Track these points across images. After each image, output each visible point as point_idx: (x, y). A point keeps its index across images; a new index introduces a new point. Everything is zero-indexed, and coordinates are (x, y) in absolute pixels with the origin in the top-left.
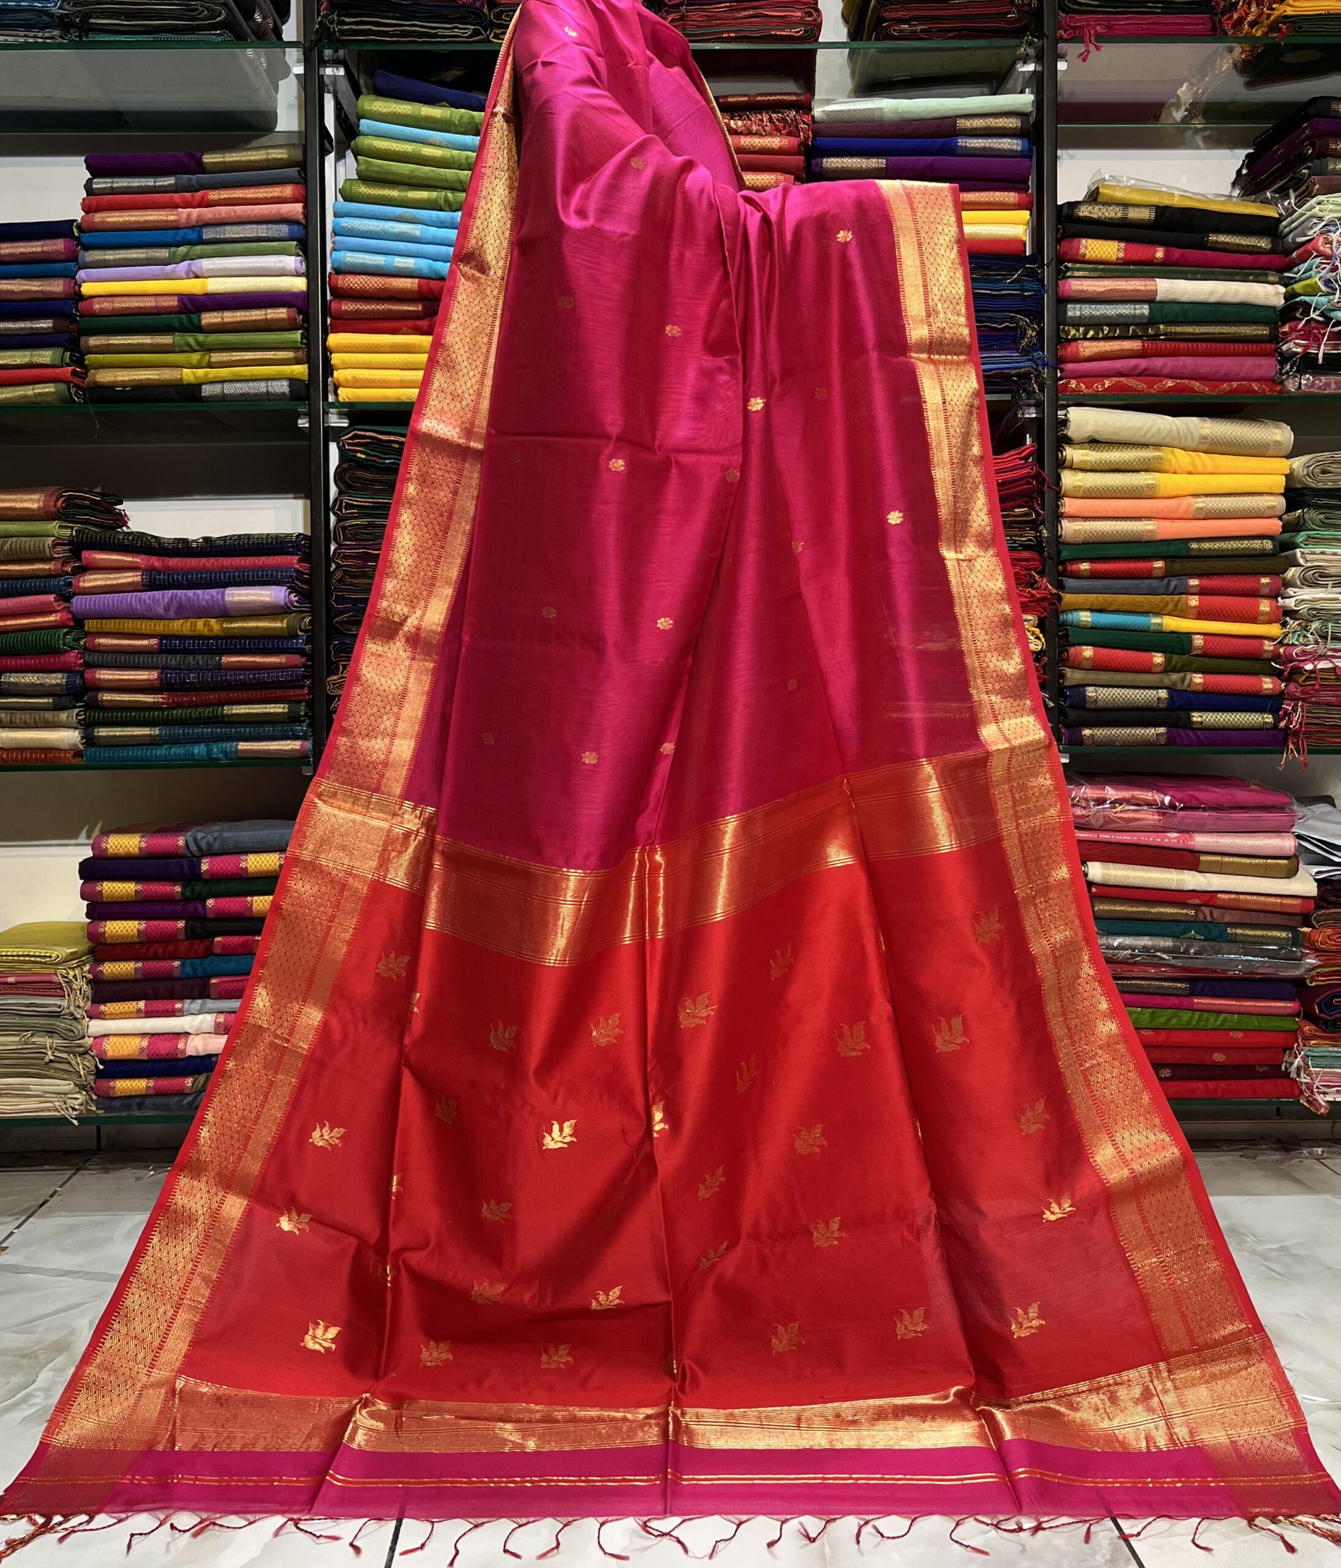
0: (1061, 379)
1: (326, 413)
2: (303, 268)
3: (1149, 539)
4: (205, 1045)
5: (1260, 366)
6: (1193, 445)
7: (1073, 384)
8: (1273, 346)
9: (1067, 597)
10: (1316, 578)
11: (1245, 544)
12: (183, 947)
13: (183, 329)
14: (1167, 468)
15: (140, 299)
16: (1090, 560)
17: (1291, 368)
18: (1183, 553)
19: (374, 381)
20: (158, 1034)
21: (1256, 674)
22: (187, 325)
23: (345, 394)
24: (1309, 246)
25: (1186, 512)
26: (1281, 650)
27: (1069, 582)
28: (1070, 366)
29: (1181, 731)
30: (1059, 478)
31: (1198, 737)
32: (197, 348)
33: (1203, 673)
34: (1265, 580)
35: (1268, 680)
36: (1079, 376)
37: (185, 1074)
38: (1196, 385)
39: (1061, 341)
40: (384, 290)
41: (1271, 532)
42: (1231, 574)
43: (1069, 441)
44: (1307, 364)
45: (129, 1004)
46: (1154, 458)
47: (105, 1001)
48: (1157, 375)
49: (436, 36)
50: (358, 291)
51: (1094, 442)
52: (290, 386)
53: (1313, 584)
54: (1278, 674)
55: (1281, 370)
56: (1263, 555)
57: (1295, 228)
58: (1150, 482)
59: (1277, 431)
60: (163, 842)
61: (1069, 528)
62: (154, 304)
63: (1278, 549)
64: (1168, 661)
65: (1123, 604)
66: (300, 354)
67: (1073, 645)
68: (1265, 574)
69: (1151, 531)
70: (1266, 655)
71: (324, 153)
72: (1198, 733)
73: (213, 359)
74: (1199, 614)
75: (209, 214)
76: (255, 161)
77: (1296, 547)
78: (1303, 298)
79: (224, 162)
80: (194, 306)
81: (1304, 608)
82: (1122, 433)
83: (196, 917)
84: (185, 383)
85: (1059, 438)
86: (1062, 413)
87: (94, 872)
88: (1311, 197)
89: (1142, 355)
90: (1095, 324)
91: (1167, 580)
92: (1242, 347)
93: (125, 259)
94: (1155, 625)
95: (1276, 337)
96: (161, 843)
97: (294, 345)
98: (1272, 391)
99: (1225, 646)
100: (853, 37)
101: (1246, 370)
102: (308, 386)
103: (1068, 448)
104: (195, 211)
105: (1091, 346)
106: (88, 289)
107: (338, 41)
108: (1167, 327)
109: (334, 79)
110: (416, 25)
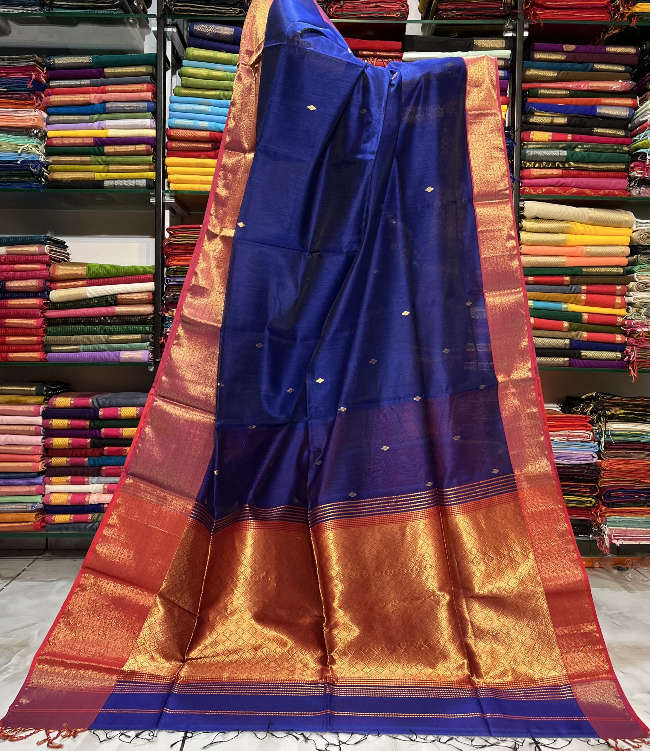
0: (521, 187)
1: (164, 195)
2: (154, 125)
3: (563, 266)
4: (98, 498)
5: (620, 183)
6: (586, 221)
7: (527, 189)
8: (627, 174)
10: (644, 287)
11: (609, 269)
12: (90, 451)
13: (96, 154)
14: (572, 231)
15: (75, 139)
16: (534, 276)
17: (634, 184)
18: (579, 273)
19: (187, 180)
20: (76, 493)
21: (613, 333)
22: (98, 152)
23: (173, 186)
24: (645, 125)
25: (581, 253)
26: (626, 322)
28: (525, 181)
29: (576, 360)
30: (519, 235)
32: (102, 163)
33: (587, 332)
34: (619, 287)
35: (619, 336)
36: (530, 186)
37: (88, 512)
38: (587, 191)
39: (522, 168)
40: (194, 137)
41: (622, 264)
42: (602, 284)
43: (524, 217)
44: (644, 182)
45: (63, 477)
46: (566, 227)
47: (52, 476)
48: (568, 186)
49: (221, 13)
50: (181, 137)
51: (537, 218)
52: (146, 182)
53: (643, 291)
54: (624, 333)
55: (629, 185)
56: (618, 275)
57: (638, 116)
58: (563, 238)
59: (626, 215)
61: (525, 260)
62: (81, 142)
63: (625, 272)
64: (570, 325)
65: (549, 298)
66: (152, 167)
68: (619, 284)
69: (563, 262)
70: (618, 324)
71: (166, 70)
72: (584, 361)
73: (109, 168)
74: (586, 303)
75: (105, 96)
76: (129, 72)
77: (634, 272)
78: (642, 150)
79: (114, 73)
80: (102, 143)
81: (637, 302)
82: (551, 215)
83: (96, 437)
84: (96, 179)
85: (519, 216)
86: (521, 204)
87: (48, 414)
88: (647, 100)
89: (562, 177)
90: (539, 161)
91: (570, 286)
92: (611, 174)
93: (68, 120)
94: (564, 308)
95: (628, 169)
96: (81, 401)
97: (148, 163)
98: (624, 195)
99: (598, 319)
100: (424, 18)
101: (612, 185)
102: (155, 182)
103: (523, 220)
104: (99, 95)
105: (537, 171)
106: (50, 134)
107: (174, 14)
108: (575, 164)
109: (171, 34)
110: (212, 8)
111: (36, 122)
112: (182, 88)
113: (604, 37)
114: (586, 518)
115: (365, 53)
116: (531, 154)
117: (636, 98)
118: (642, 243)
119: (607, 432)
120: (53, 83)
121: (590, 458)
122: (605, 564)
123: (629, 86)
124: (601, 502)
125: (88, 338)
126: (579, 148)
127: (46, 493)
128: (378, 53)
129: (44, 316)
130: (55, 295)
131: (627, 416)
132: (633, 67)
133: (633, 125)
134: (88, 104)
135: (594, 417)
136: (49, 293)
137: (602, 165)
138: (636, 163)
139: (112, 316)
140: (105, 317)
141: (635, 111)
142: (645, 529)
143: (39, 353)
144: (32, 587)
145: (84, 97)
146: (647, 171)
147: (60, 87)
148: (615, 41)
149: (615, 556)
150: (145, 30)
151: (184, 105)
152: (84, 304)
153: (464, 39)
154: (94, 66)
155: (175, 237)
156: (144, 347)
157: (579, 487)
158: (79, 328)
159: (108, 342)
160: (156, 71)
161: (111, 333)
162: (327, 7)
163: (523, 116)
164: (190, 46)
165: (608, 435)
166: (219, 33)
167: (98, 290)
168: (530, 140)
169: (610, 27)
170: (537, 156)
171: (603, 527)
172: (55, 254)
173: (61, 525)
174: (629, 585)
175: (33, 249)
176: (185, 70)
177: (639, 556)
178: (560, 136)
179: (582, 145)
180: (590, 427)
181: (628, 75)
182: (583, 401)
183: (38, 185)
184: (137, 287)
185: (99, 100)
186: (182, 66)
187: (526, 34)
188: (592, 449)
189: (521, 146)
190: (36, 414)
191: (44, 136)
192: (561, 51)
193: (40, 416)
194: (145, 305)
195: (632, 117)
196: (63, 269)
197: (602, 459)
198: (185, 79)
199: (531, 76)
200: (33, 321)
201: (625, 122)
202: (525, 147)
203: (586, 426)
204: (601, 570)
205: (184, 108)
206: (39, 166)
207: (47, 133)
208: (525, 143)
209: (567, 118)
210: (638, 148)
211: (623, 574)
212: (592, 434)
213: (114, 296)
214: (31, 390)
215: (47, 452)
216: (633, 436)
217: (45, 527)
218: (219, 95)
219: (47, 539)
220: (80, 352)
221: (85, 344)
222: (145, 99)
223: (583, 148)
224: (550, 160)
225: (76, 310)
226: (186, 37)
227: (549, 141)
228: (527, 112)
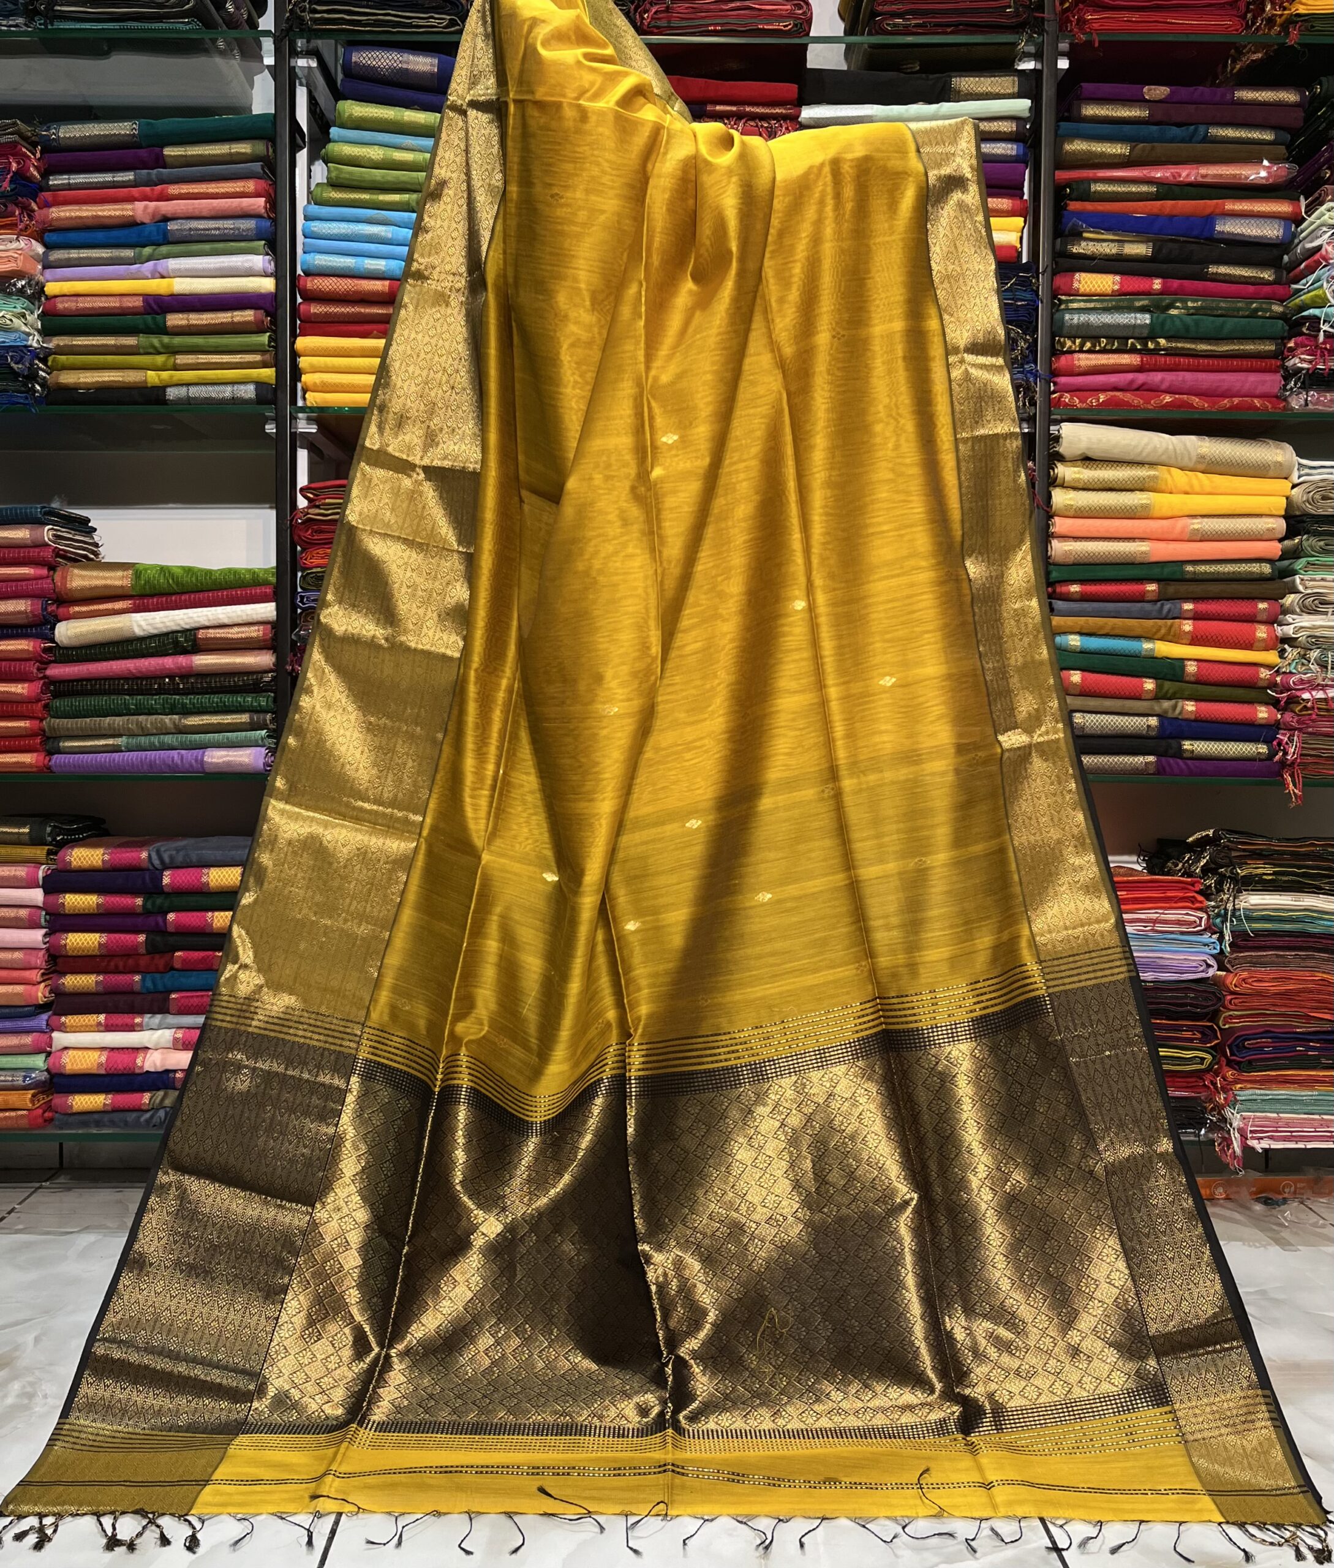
0: (1054, 392)
1: (294, 418)
2: (271, 268)
3: (1143, 561)
4: (163, 1060)
5: (1264, 382)
6: (1191, 465)
7: (1067, 398)
8: (1279, 362)
9: (1058, 621)
10: (1316, 605)
11: (1242, 567)
12: (143, 961)
13: (148, 331)
14: (1163, 487)
15: (105, 299)
16: (1081, 582)
17: (1295, 384)
18: (1178, 576)
19: (342, 385)
20: (118, 1049)
21: (1251, 702)
22: (152, 326)
23: (313, 399)
24: (1317, 256)
25: (1182, 532)
26: (1278, 679)
27: (1059, 604)
28: (1062, 380)
29: (1171, 760)
30: (1050, 497)
31: (1186, 764)
32: (162, 350)
33: (1196, 700)
34: (1262, 606)
35: (1263, 709)
36: (1074, 390)
37: (142, 1089)
38: (1196, 401)
39: (1055, 352)
40: (356, 292)
41: (1270, 556)
42: (1228, 598)
43: (1061, 458)
44: (1315, 380)
45: (90, 1016)
46: (1149, 477)
47: (65, 1014)
48: (1155, 390)
49: (411, 26)
50: (328, 293)
51: (1087, 460)
52: (256, 390)
53: (1312, 612)
54: (1275, 703)
55: (1285, 386)
56: (1261, 579)
57: (1304, 238)
58: (1144, 502)
59: (1278, 451)
60: (127, 856)
61: (1059, 548)
62: (117, 305)
63: (1277, 573)
64: (1159, 687)
65: (1113, 628)
66: (267, 357)
67: (1065, 670)
68: (1263, 599)
69: (1144, 553)
70: (1261, 684)
71: (295, 149)
72: (1189, 762)
73: (178, 361)
74: (1193, 639)
75: (166, 207)
76: (218, 156)
77: (1294, 573)
78: (1312, 311)
79: (186, 156)
80: (160, 307)
81: (1302, 636)
82: (1116, 451)
83: (157, 931)
84: (149, 385)
85: (1050, 455)
86: (1053, 428)
87: (56, 884)
88: (1321, 204)
89: (1140, 369)
90: (1091, 336)
91: (1159, 604)
92: (1246, 363)
93: (90, 258)
94: (1146, 650)
95: (1283, 353)
96: (124, 855)
97: (261, 348)
98: (1274, 407)
99: (1218, 673)
100: (849, 32)
101: (1247, 386)
102: (275, 390)
103: (1059, 465)
104: (152, 205)
105: (1087, 359)
106: (51, 288)
107: (311, 30)
108: (1168, 342)
109: (306, 71)
110: (391, 15)
111: (20, 264)
112: (330, 189)
113: (1232, 69)
114: (1193, 1095)
116: (1075, 321)
117: (1299, 200)
118: (1310, 509)
119: (1238, 913)
120: (55, 181)
121: (1201, 969)
122: (1238, 1192)
123: (1284, 173)
124: (1224, 1061)
125: (137, 722)
126: (1178, 308)
127: (54, 1049)
128: (748, 109)
129: (45, 677)
130: (67, 631)
131: (1280, 878)
132: (1295, 133)
133: (1293, 258)
134: (131, 224)
135: (1211, 882)
136: (53, 629)
137: (1227, 344)
138: (1300, 339)
139: (187, 674)
140: (172, 677)
141: (1297, 227)
142: (1317, 1117)
143: (35, 755)
145: (122, 210)
146: (1323, 355)
147: (70, 187)
148: (1255, 78)
149: (1257, 1175)
150: (254, 65)
151: (334, 225)
152: (128, 651)
153: (931, 76)
154: (144, 145)
155: (318, 507)
156: (257, 741)
157: (1178, 1029)
158: (119, 700)
159: (180, 730)
160: (274, 151)
161: (187, 712)
162: (636, 10)
163: (1059, 241)
164: (346, 98)
165: (1239, 919)
166: (407, 69)
167: (158, 620)
168: (1073, 292)
169: (1245, 46)
170: (1088, 325)
171: (1228, 1112)
172: (66, 545)
173: (87, 1116)
174: (1285, 1234)
175: (20, 534)
176: (333, 148)
177: (1311, 1174)
178: (1137, 283)
179: (1184, 302)
180: (1201, 902)
181: (1282, 150)
182: (1190, 848)
183: (27, 398)
184: (239, 613)
185: (154, 216)
186: (329, 141)
187: (1063, 64)
188: (1207, 949)
189: (1053, 305)
190: (31, 884)
191: (37, 294)
192: (1138, 100)
193: (38, 886)
194: (256, 652)
195: (1292, 241)
197: (1227, 970)
198: (337, 169)
199: (1074, 153)
200: (20, 686)
201: (1275, 252)
202: (1063, 307)
203: (1193, 900)
204: (1229, 1204)
205: (336, 231)
206: (28, 358)
207: (43, 287)
208: (1063, 298)
209: (1151, 244)
210: (1304, 307)
211: (1274, 1212)
212: (1205, 916)
213: (190, 633)
214: (18, 833)
215: (56, 964)
216: (1291, 920)
217: (51, 1120)
218: (408, 203)
219: (61, 1145)
220: (122, 751)
221: (132, 735)
222: (252, 212)
223: (1186, 308)
224: (1115, 334)
225: (111, 662)
226: (340, 76)
227: (1114, 294)
228: (1067, 232)
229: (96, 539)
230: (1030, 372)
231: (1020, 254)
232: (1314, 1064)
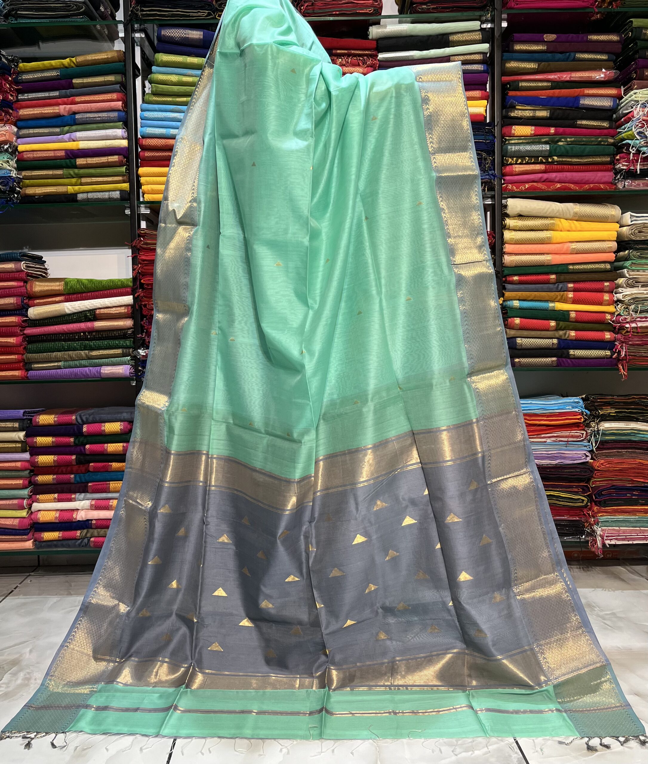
0: (504, 184)
1: (139, 207)
2: (126, 135)
3: (548, 264)
4: (86, 515)
5: (605, 176)
6: (571, 217)
7: (510, 187)
8: (612, 166)
9: (507, 294)
10: (633, 283)
11: (597, 266)
12: (75, 468)
13: (68, 167)
14: (558, 228)
15: (46, 152)
16: (519, 275)
17: (620, 177)
18: (565, 271)
20: (64, 510)
21: (602, 331)
22: (69, 164)
23: (148, 197)
24: (630, 115)
25: (567, 250)
26: (614, 318)
27: (508, 286)
28: (507, 178)
29: (564, 359)
30: (503, 234)
31: (571, 361)
32: (74, 176)
33: (575, 330)
34: (606, 284)
35: (608, 333)
36: (512, 183)
37: (76, 529)
38: (572, 186)
39: (503, 164)
40: (166, 146)
41: (609, 260)
42: (590, 281)
43: (508, 216)
44: (630, 175)
45: (50, 495)
46: (550, 224)
47: (39, 494)
48: (552, 181)
49: (189, 16)
50: (153, 146)
51: (520, 216)
52: (120, 194)
53: (633, 287)
54: (613, 330)
55: (615, 178)
56: (605, 271)
57: (623, 107)
58: (548, 236)
59: (612, 209)
60: (66, 418)
61: (508, 259)
62: (53, 155)
63: (613, 268)
64: (558, 325)
65: (535, 297)
66: (125, 178)
67: (510, 317)
68: (607, 281)
69: (548, 260)
70: (606, 322)
71: (135, 76)
72: (573, 360)
73: (82, 181)
74: (573, 301)
75: (75, 107)
76: (99, 82)
77: (623, 268)
78: (627, 141)
79: (83, 83)
80: (72, 155)
81: (626, 299)
82: (535, 212)
83: (81, 454)
84: (69, 193)
85: (502, 214)
86: (504, 201)
87: (31, 431)
88: (632, 90)
89: (545, 172)
90: (521, 156)
91: (557, 284)
92: (596, 167)
93: (39, 133)
94: (551, 307)
95: (614, 162)
96: (64, 418)
97: (122, 174)
98: (610, 188)
99: (586, 317)
100: (400, 12)
101: (597, 178)
102: (129, 194)
103: (507, 219)
104: (68, 107)
105: (519, 167)
106: (21, 148)
107: (141, 19)
108: (558, 158)
109: (139, 39)
110: (179, 11)
111: (6, 137)
112: (154, 96)
114: (578, 518)
115: (338, 51)
116: (513, 149)
117: (620, 88)
118: (633, 238)
119: (599, 432)
120: (22, 97)
121: (583, 458)
123: (613, 75)
124: (592, 502)
125: (68, 354)
126: (563, 141)
127: (34, 511)
128: (352, 52)
129: (24, 334)
130: (34, 312)
131: (619, 414)
132: (617, 55)
133: (618, 116)
134: (58, 116)
136: (27, 311)
137: (586, 159)
138: (622, 155)
139: (92, 331)
140: (84, 333)
141: (619, 101)
142: (638, 528)
143: (20, 371)
144: (24, 604)
145: (54, 109)
146: (633, 163)
147: (29, 100)
150: (114, 37)
151: (155, 113)
152: (63, 320)
154: (62, 79)
156: (126, 362)
157: (571, 487)
158: (58, 344)
159: (89, 358)
160: (126, 79)
161: (92, 349)
162: (298, 4)
163: (504, 111)
164: (159, 52)
166: (188, 38)
167: (77, 306)
168: (512, 135)
170: (519, 151)
171: (595, 527)
172: (33, 271)
173: (50, 543)
175: (10, 266)
176: (154, 76)
178: (543, 130)
179: (566, 138)
181: (611, 64)
184: (116, 301)
185: (69, 111)
186: (152, 72)
187: (504, 24)
188: (586, 448)
189: (502, 142)
191: (14, 151)
192: (541, 41)
194: (124, 320)
195: (617, 108)
196: (40, 286)
197: (595, 459)
198: (156, 86)
199: (511, 68)
200: (12, 339)
201: (610, 113)
202: (507, 142)
205: (156, 116)
206: (11, 182)
207: (17, 147)
208: (507, 138)
209: (549, 111)
210: (624, 139)
212: (585, 433)
213: (92, 311)
216: (625, 435)
219: (39, 556)
220: (62, 369)
221: (66, 361)
222: (116, 109)
223: (566, 141)
224: (532, 155)
225: (56, 326)
226: (156, 42)
227: (531, 135)
228: (508, 106)
229: (46, 266)
230: (492, 175)
231: (486, 117)
232: (635, 503)
